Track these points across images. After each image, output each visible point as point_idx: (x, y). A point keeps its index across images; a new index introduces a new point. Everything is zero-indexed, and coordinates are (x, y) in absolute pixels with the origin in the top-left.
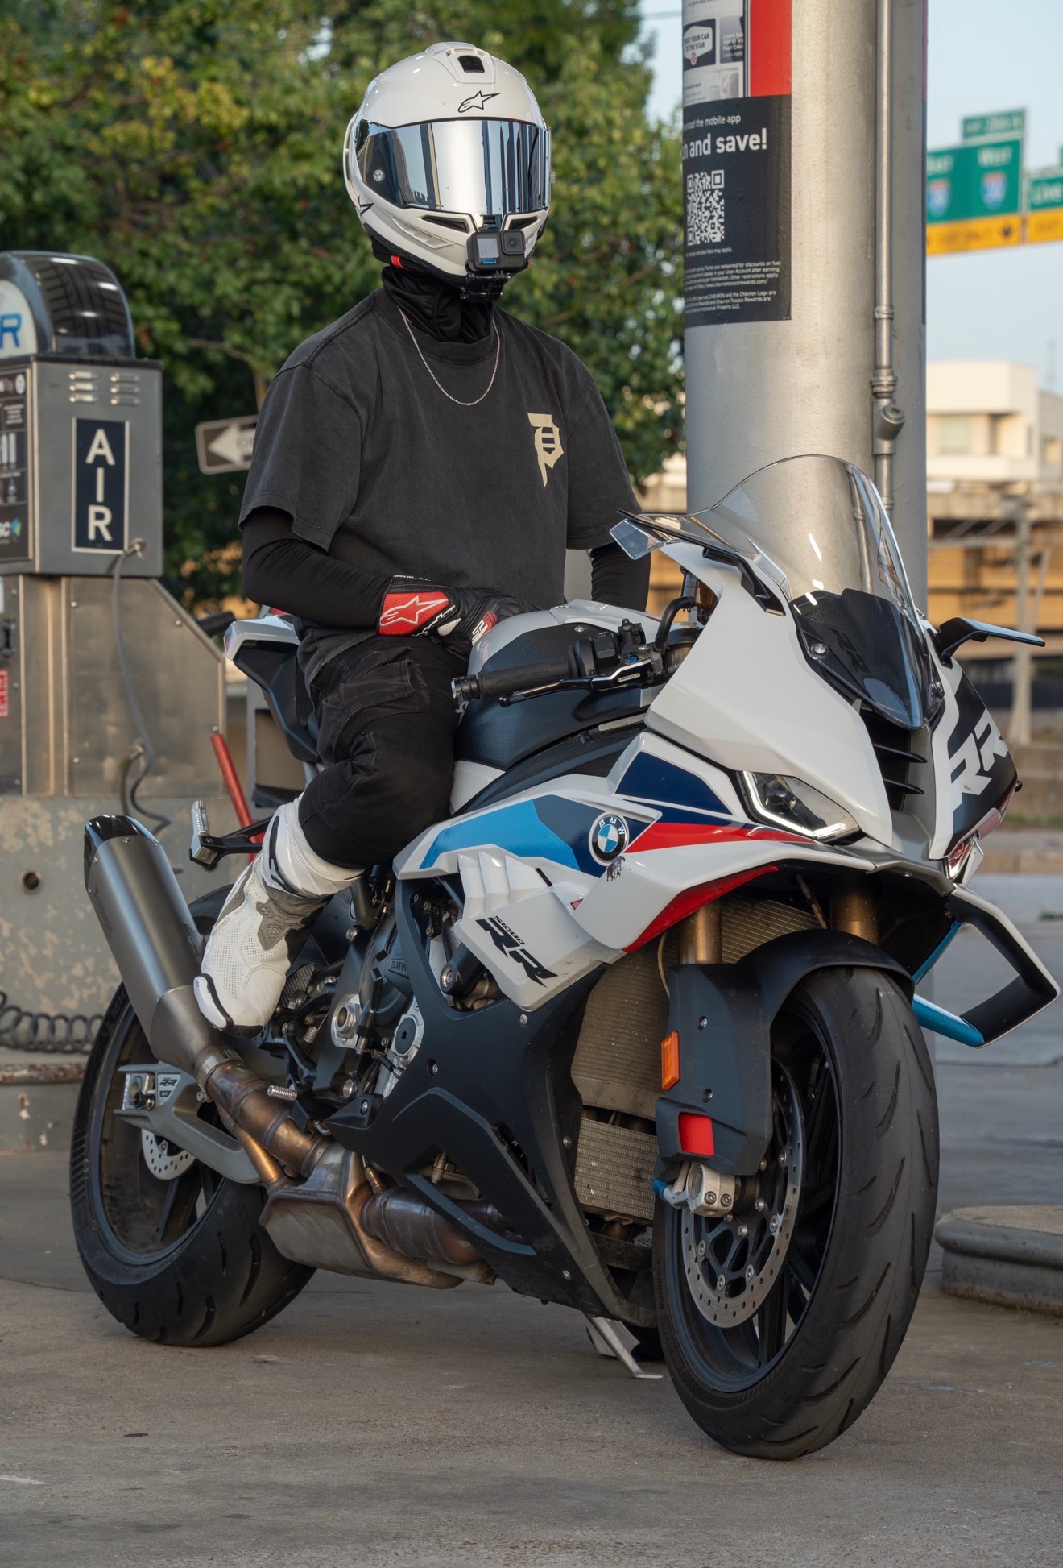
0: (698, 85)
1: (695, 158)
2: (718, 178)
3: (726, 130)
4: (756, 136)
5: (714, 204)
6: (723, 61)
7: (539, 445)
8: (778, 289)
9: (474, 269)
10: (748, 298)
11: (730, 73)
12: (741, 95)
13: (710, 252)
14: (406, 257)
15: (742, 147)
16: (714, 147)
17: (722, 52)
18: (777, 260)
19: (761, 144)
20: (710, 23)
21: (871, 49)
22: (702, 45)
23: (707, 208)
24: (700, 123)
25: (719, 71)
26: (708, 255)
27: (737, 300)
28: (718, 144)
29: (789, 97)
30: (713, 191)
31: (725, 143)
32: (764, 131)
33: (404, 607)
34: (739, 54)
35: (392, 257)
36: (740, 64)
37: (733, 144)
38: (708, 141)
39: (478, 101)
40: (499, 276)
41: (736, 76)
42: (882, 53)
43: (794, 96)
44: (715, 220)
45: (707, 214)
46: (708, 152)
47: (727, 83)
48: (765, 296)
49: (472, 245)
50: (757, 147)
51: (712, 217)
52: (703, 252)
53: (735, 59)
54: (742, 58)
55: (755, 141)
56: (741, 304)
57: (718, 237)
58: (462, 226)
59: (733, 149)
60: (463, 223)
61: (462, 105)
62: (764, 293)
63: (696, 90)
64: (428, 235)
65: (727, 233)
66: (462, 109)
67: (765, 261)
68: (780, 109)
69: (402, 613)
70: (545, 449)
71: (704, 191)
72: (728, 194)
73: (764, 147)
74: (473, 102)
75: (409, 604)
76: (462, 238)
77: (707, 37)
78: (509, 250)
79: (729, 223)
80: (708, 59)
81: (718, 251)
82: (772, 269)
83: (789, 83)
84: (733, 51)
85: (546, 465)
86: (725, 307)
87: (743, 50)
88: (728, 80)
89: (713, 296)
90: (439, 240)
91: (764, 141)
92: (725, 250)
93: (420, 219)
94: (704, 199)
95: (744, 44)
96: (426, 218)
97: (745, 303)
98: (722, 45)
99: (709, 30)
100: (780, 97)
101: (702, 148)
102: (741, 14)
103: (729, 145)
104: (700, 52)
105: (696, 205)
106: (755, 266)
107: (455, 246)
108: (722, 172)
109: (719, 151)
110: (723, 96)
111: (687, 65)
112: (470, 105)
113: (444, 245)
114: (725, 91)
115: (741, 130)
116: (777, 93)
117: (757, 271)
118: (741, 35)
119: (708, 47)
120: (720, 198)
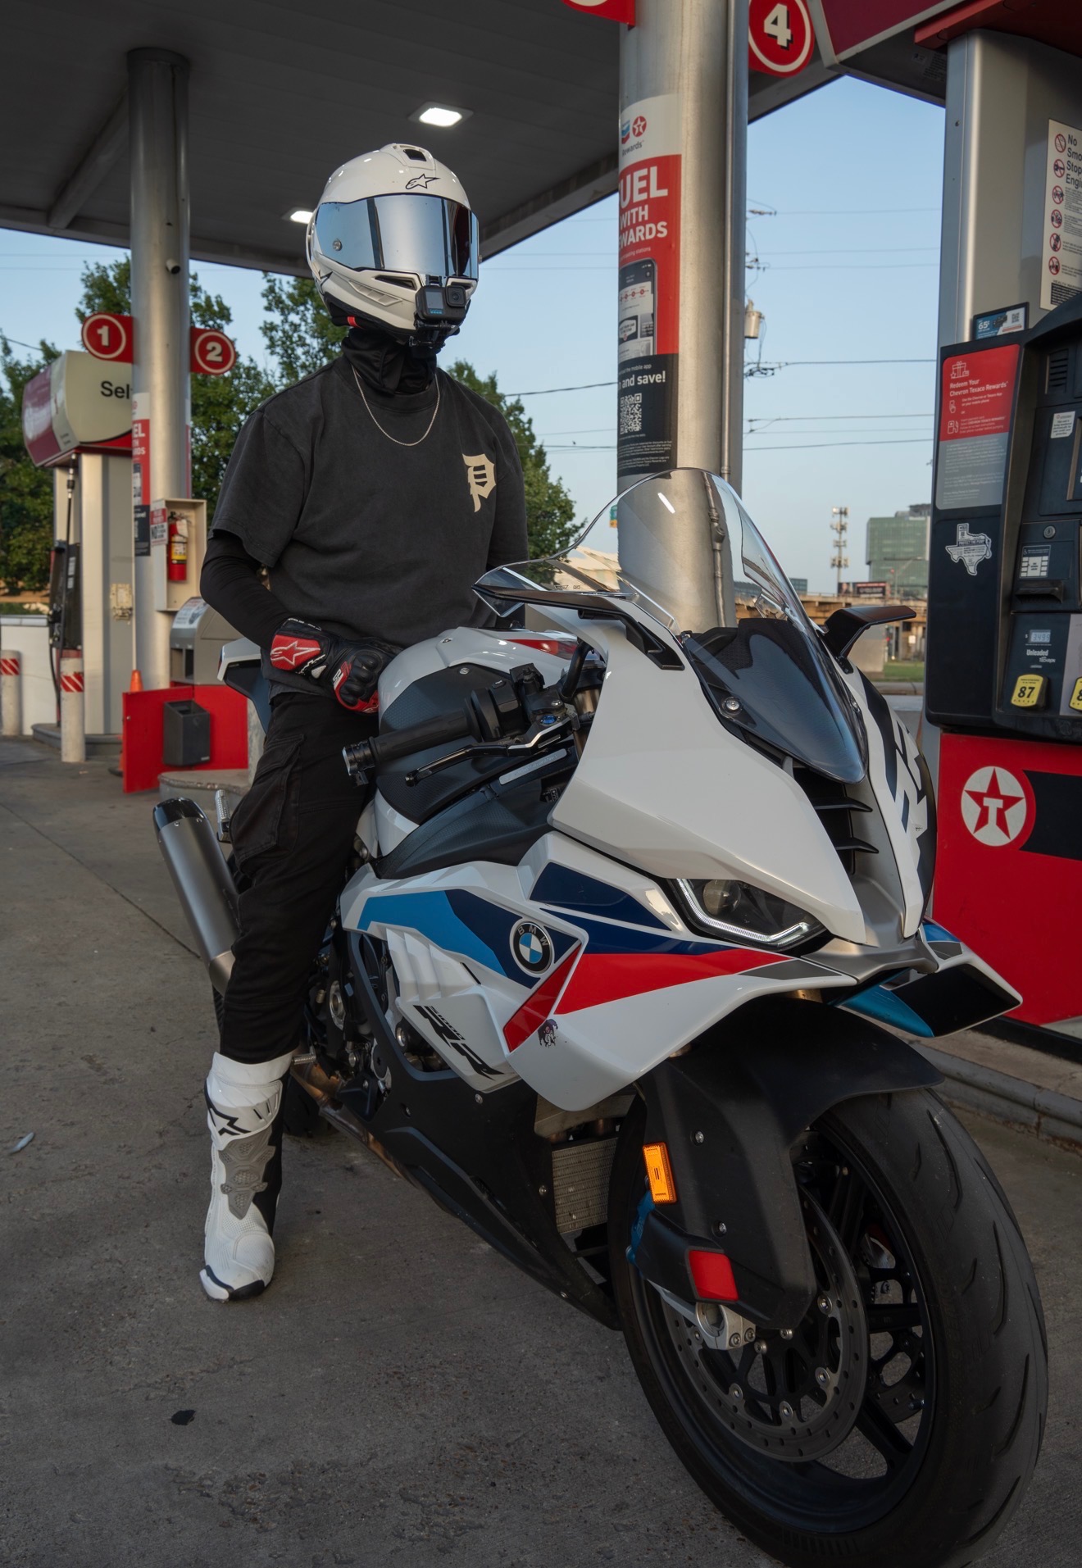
0: (628, 350)
1: (625, 388)
2: (638, 397)
3: (643, 373)
4: (660, 375)
5: (636, 411)
6: (642, 336)
7: (471, 480)
8: (670, 456)
9: (422, 318)
10: (654, 460)
11: (646, 343)
12: (651, 354)
13: (633, 436)
14: (362, 317)
15: (652, 381)
16: (636, 381)
17: (641, 332)
18: (670, 440)
19: (662, 379)
20: (635, 318)
21: (720, 333)
22: (630, 330)
23: (632, 414)
24: (629, 370)
25: (639, 342)
26: (632, 438)
27: (647, 461)
28: (639, 380)
29: (677, 355)
30: (635, 404)
31: (642, 379)
32: (664, 372)
33: (286, 648)
34: (651, 332)
35: (348, 318)
36: (651, 338)
37: (647, 379)
38: (633, 379)
39: (422, 181)
40: (443, 325)
41: (649, 344)
42: (726, 335)
43: (680, 354)
44: (636, 420)
45: (632, 416)
46: (633, 384)
47: (644, 348)
48: (663, 459)
49: (421, 298)
50: (660, 381)
51: (634, 418)
52: (629, 437)
53: (648, 335)
54: (652, 335)
55: (659, 378)
56: (650, 464)
57: (638, 428)
58: (410, 284)
59: (647, 382)
60: (411, 282)
61: (409, 183)
62: (662, 458)
63: (626, 353)
64: (380, 294)
65: (643, 426)
66: (409, 186)
67: (663, 441)
68: (673, 361)
69: (285, 653)
70: (477, 483)
71: (630, 405)
72: (643, 406)
73: (664, 381)
74: (418, 182)
75: (289, 647)
76: (410, 294)
77: (633, 325)
78: (453, 302)
79: (643, 421)
80: (634, 336)
81: (638, 436)
82: (667, 445)
83: (677, 347)
84: (647, 331)
85: (480, 496)
86: (640, 466)
87: (653, 331)
88: (645, 347)
89: (634, 460)
90: (391, 297)
91: (664, 377)
92: (642, 435)
93: (374, 279)
94: (630, 409)
95: (653, 327)
96: (379, 278)
97: (652, 463)
98: (641, 328)
99: (634, 321)
100: (673, 355)
101: (630, 382)
102: (652, 312)
103: (644, 380)
104: (629, 333)
105: (625, 413)
106: (658, 444)
107: (404, 302)
108: (640, 394)
109: (639, 383)
110: (642, 355)
111: (621, 341)
112: (415, 184)
113: (396, 301)
114: (643, 352)
115: (651, 372)
116: (671, 352)
117: (658, 446)
118: (652, 323)
119: (634, 330)
120: (639, 408)
